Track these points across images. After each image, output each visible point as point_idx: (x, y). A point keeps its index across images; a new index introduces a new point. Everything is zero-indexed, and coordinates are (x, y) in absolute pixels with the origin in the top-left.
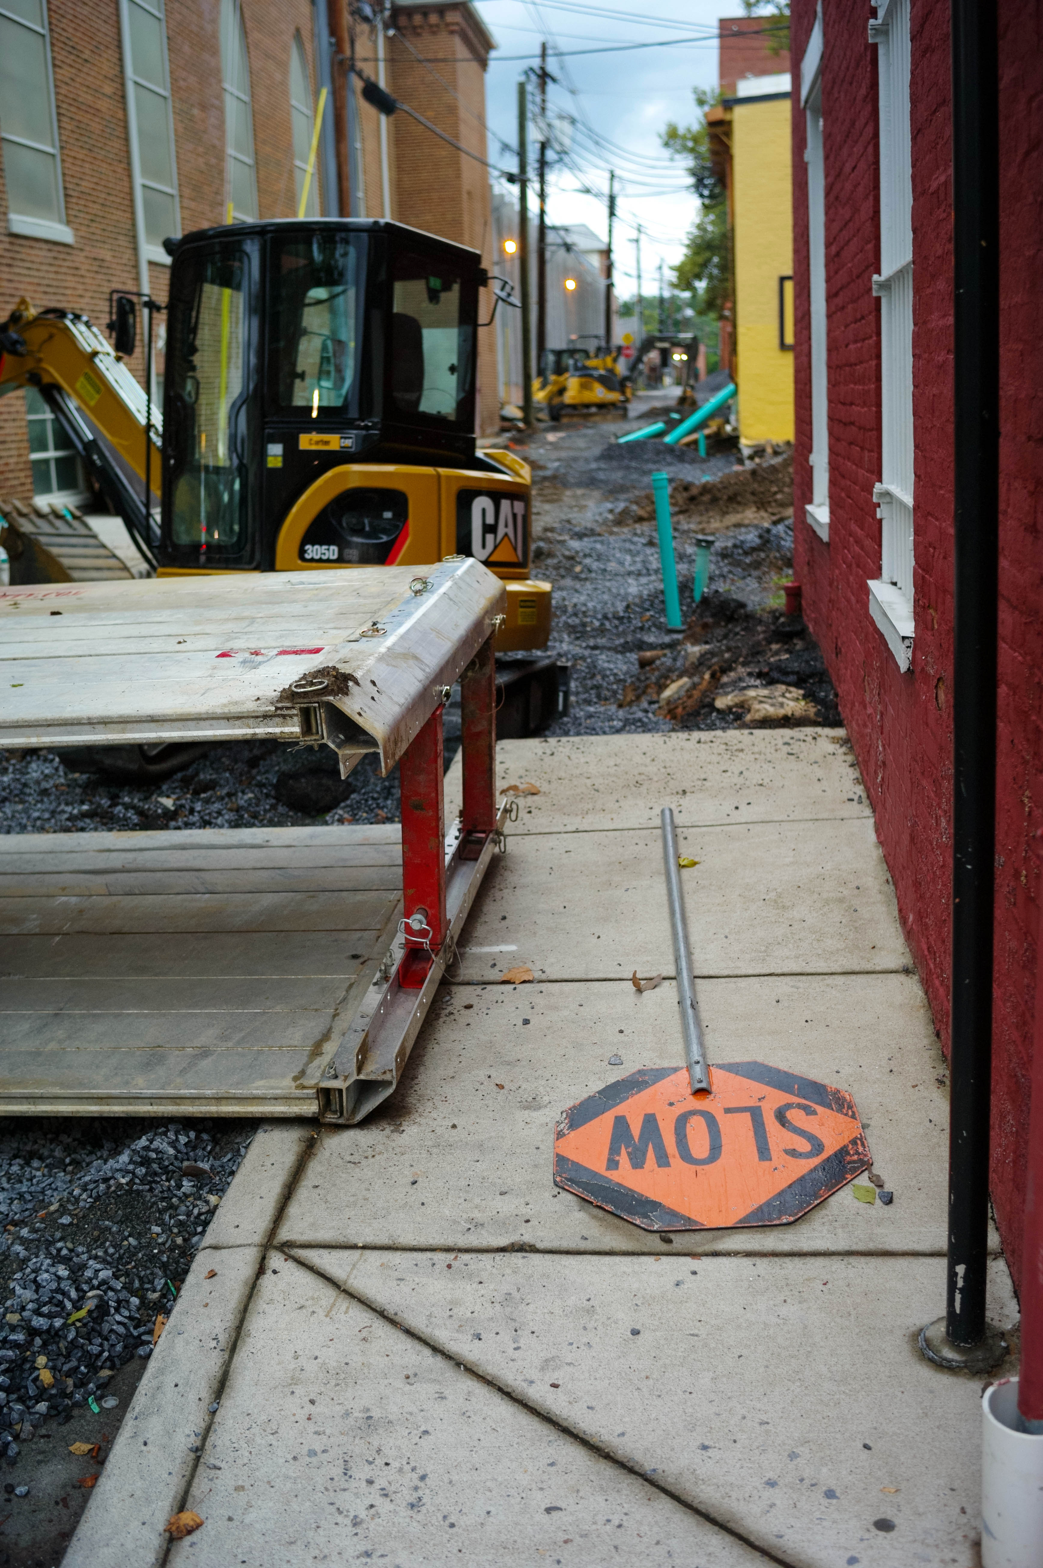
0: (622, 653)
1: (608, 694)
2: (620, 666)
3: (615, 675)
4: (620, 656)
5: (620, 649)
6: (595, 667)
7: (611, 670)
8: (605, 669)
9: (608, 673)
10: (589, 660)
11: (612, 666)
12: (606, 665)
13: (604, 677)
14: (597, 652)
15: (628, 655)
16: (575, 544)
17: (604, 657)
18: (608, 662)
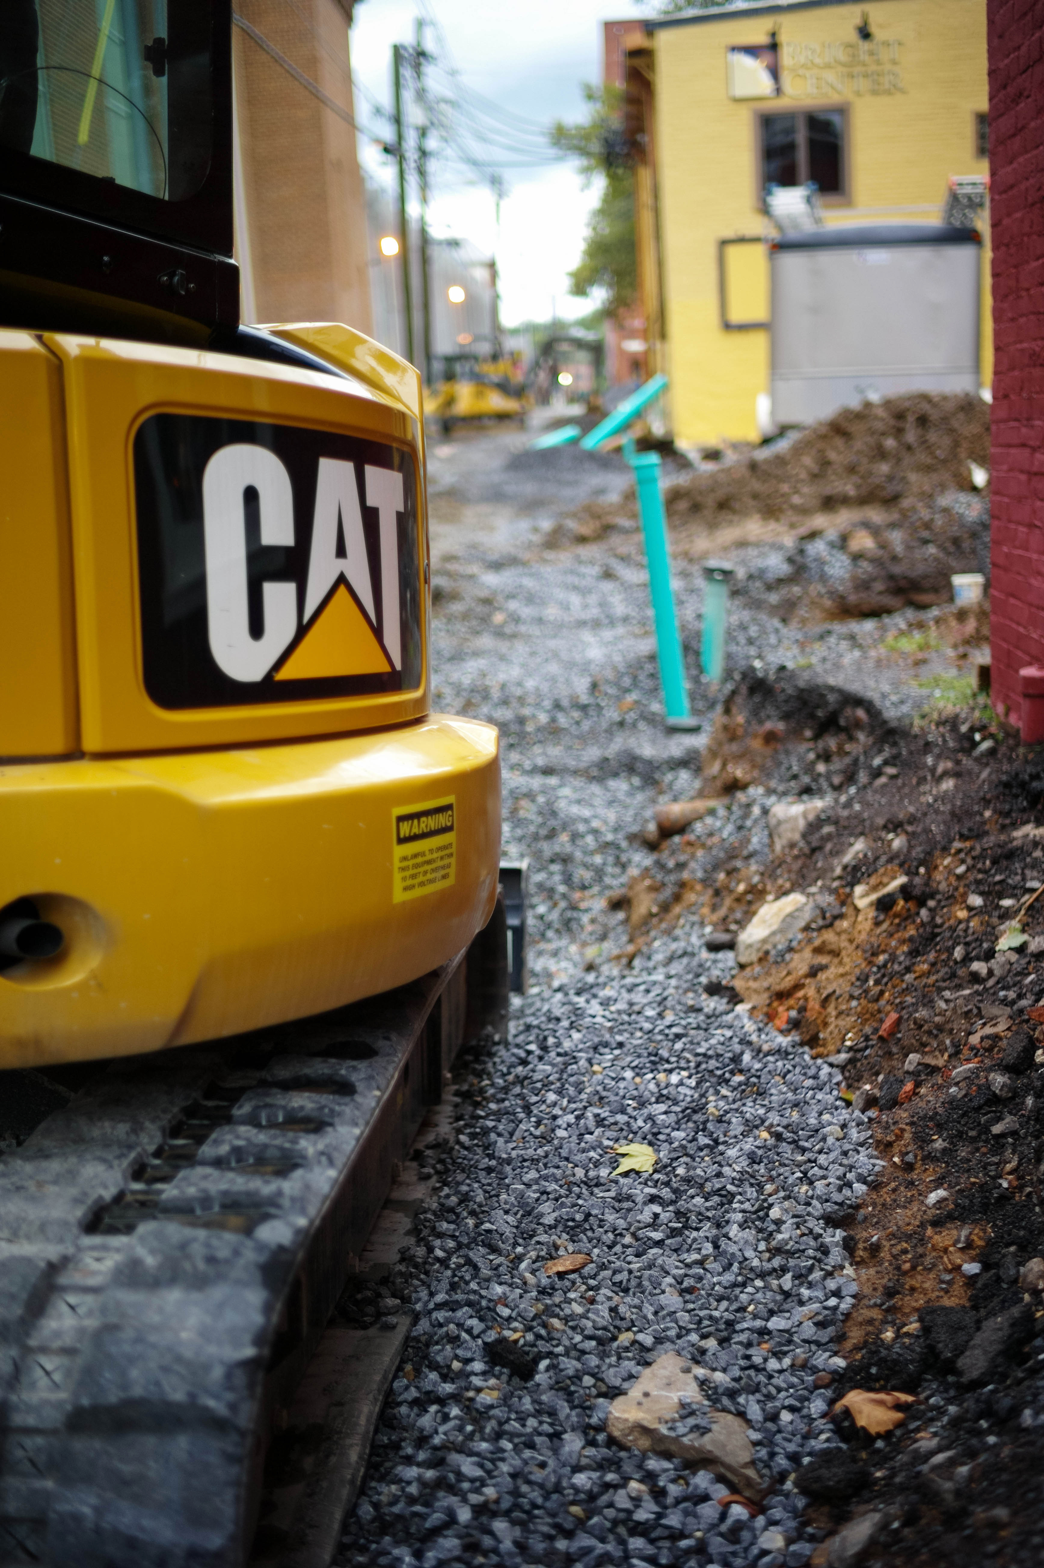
0: (600, 780)
1: (587, 875)
2: (602, 811)
3: (595, 832)
4: (595, 788)
5: (595, 772)
6: (554, 814)
7: (586, 821)
8: (574, 820)
9: (581, 828)
10: (541, 799)
11: (586, 813)
12: (575, 810)
13: (575, 837)
14: (553, 781)
15: (612, 783)
16: (491, 580)
17: (566, 791)
18: (579, 802)
